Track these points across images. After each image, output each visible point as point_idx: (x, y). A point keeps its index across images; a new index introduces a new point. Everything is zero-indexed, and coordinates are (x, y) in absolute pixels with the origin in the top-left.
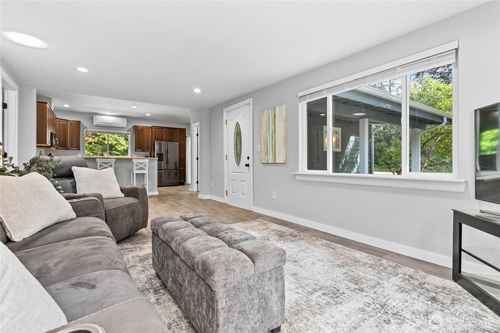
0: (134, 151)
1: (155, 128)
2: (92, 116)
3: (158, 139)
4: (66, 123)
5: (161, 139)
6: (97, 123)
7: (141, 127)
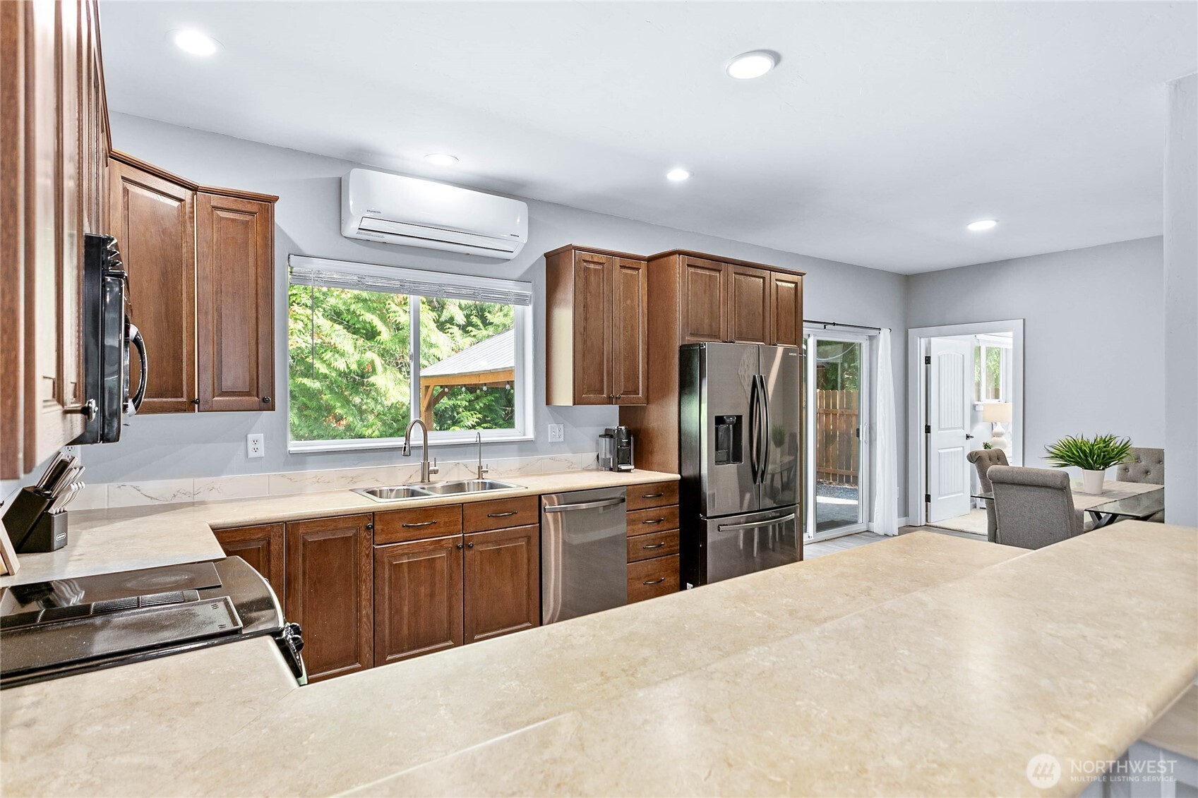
2: (337, 175)
3: (698, 329)
4: (176, 204)
5: (711, 326)
6: (367, 224)
7: (602, 258)
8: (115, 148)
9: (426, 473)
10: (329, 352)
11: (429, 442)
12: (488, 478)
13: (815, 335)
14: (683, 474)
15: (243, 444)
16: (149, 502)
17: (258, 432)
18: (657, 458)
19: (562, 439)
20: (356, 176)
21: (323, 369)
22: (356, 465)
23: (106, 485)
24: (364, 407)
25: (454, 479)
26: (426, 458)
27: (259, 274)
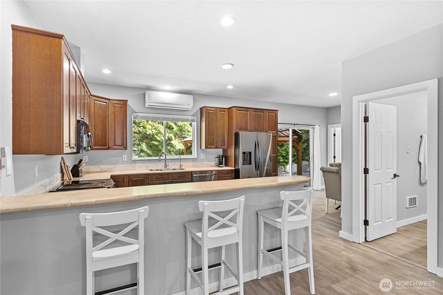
0: (203, 147)
1: (236, 109)
2: (143, 92)
3: (241, 128)
4: (105, 104)
5: (245, 127)
6: (150, 104)
7: (214, 109)
8: (92, 94)
9: (166, 166)
10: (160, 134)
11: (166, 158)
12: (182, 168)
13: (291, 128)
14: (236, 168)
15: (122, 158)
16: (101, 170)
17: (125, 155)
18: (230, 164)
19: (205, 158)
20: (147, 92)
21: (159, 139)
22: (149, 163)
23: (92, 166)
24: (171, 150)
25: (174, 168)
26: (166, 162)
27: (124, 118)
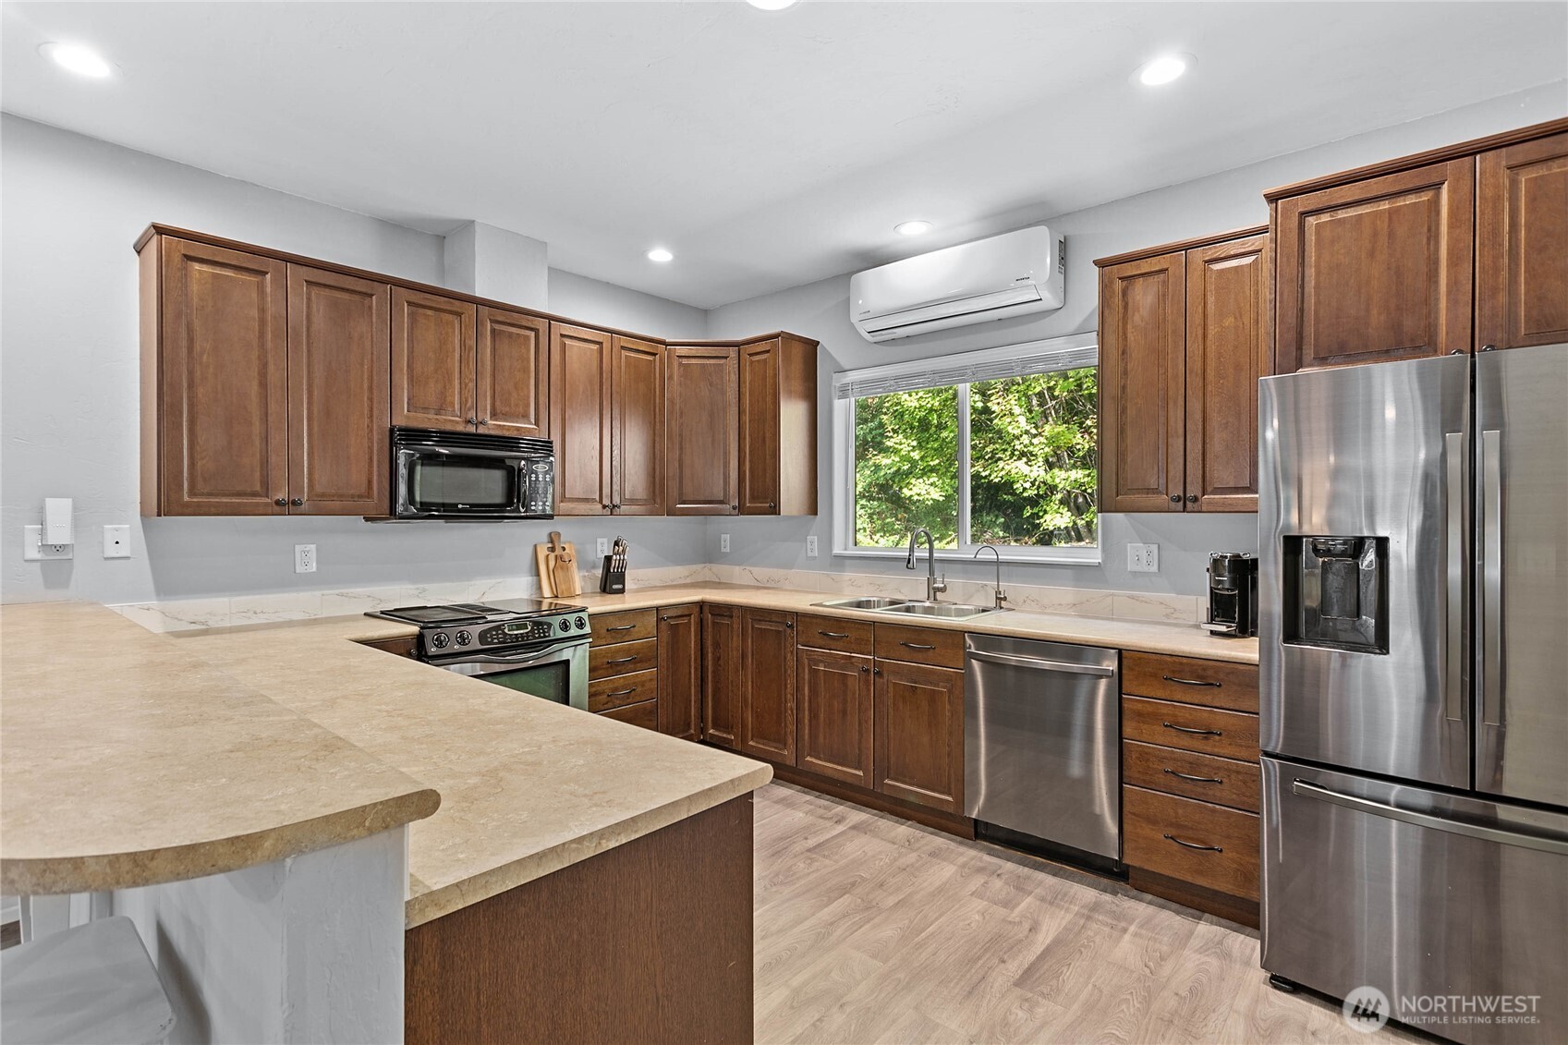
4: (722, 361)
5: (1397, 328)
9: (932, 590)
11: (935, 555)
15: (804, 544)
17: (814, 535)
19: (1154, 568)
23: (738, 567)
26: (932, 572)
27: (771, 401)
